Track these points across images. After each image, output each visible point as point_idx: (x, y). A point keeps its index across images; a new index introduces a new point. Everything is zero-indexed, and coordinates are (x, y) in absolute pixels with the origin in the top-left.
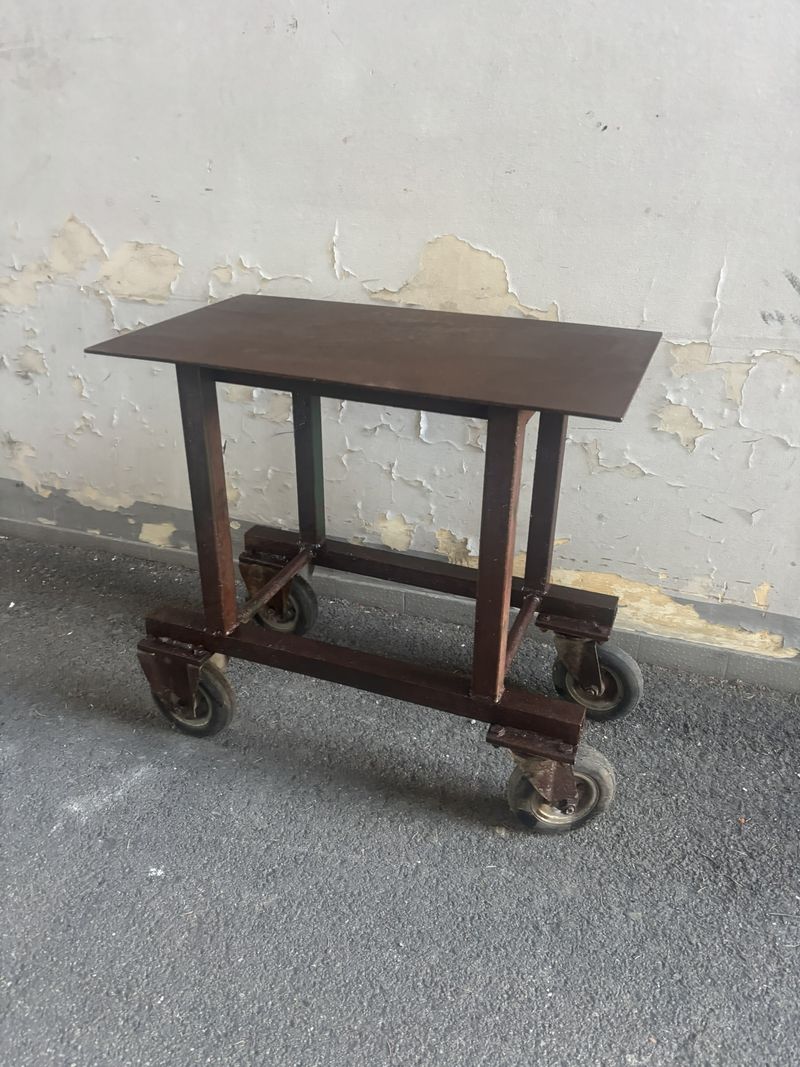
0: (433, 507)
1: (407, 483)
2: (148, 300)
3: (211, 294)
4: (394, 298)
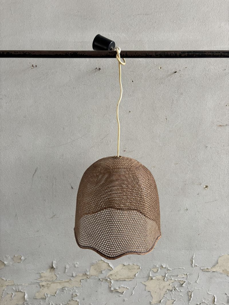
2: (126, 280)
3: (150, 276)
4: (210, 270)
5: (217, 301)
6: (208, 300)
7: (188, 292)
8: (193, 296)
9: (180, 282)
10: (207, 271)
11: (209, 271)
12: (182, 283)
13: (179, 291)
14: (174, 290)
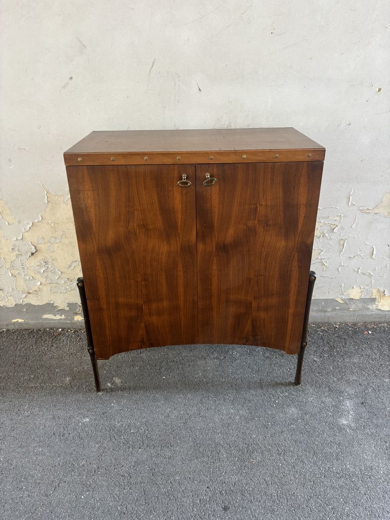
0: (373, 281)
1: (364, 274)
4: (371, 211)
5: (376, 254)
6: (365, 252)
7: (340, 240)
8: (346, 246)
9: (330, 227)
10: (367, 213)
11: (369, 213)
12: (333, 227)
13: (329, 238)
14: (323, 236)
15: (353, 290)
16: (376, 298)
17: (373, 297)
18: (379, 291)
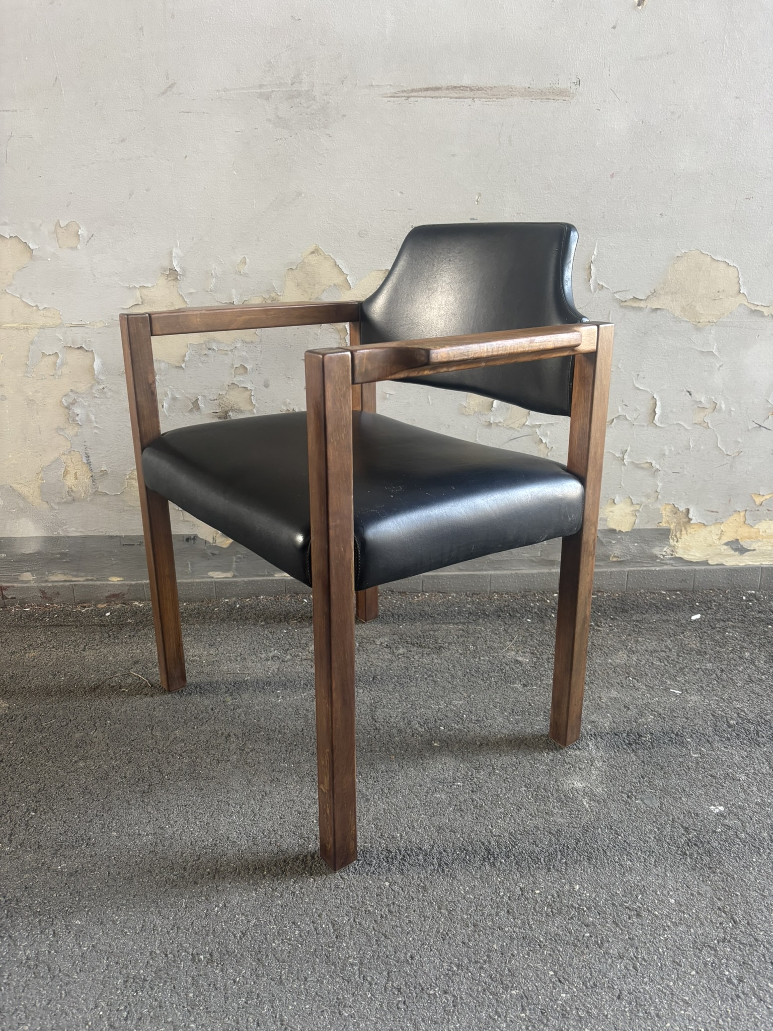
0: (660, 484)
1: (637, 466)
4: (642, 304)
5: (662, 415)
6: (636, 410)
10: (634, 308)
15: (615, 508)
16: (669, 530)
17: (664, 525)
18: (675, 511)
